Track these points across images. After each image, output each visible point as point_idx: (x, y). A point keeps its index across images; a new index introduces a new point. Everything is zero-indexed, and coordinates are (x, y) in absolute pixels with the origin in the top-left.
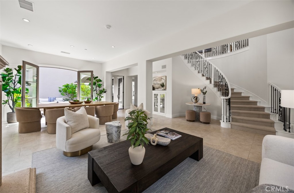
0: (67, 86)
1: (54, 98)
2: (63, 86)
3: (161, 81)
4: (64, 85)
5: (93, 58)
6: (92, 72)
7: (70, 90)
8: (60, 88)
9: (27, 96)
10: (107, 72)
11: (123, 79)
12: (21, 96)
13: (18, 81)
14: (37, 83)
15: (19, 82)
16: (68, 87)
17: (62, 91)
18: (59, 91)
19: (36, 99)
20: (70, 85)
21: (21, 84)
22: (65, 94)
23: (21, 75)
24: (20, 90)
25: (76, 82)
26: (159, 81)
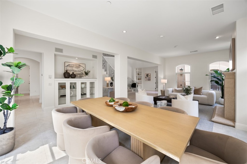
26: (76, 68)
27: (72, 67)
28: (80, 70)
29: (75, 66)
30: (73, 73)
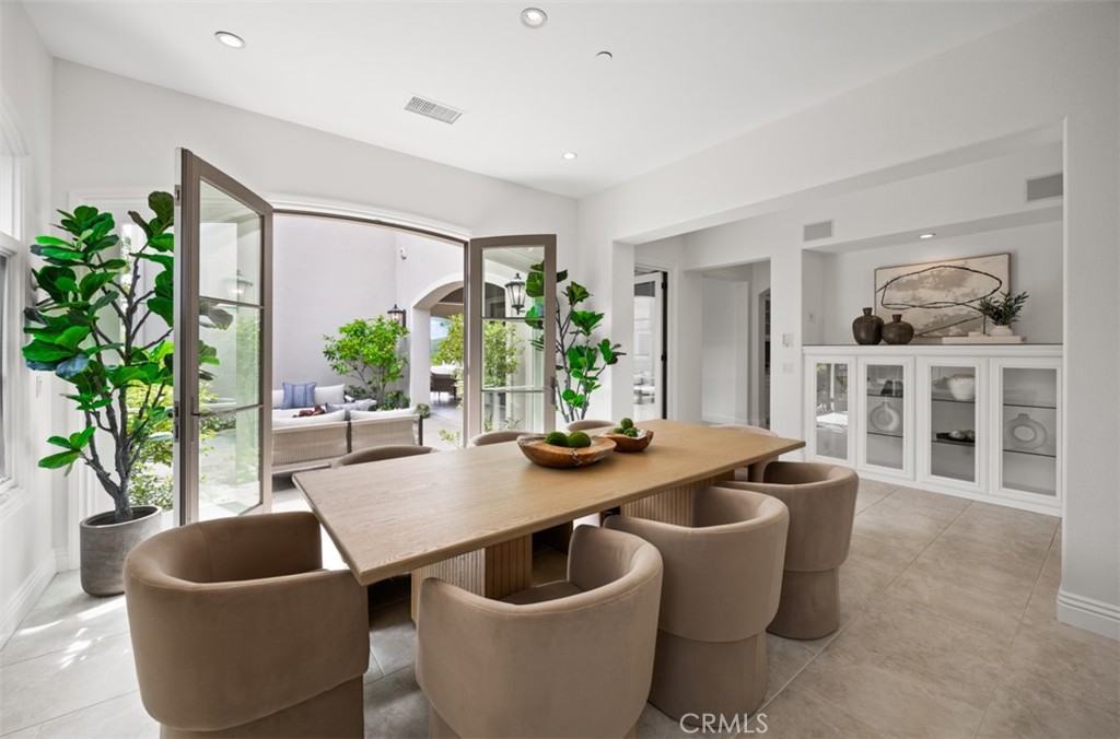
0: (359, 331)
1: (306, 385)
2: (342, 330)
3: (959, 285)
4: (343, 325)
5: (569, 156)
6: (549, 242)
7: (373, 348)
8: (328, 339)
9: (206, 399)
10: (618, 244)
11: (665, 286)
12: (170, 395)
13: (153, 296)
14: (262, 312)
15: (161, 302)
16: (362, 333)
17: (338, 356)
18: (327, 353)
19: (256, 410)
20: (369, 324)
21: (170, 321)
22: (349, 368)
23: (175, 254)
24: (169, 360)
25: (396, 312)
26: (936, 288)
27: (913, 285)
28: (964, 295)
29: (931, 280)
30: (898, 318)
